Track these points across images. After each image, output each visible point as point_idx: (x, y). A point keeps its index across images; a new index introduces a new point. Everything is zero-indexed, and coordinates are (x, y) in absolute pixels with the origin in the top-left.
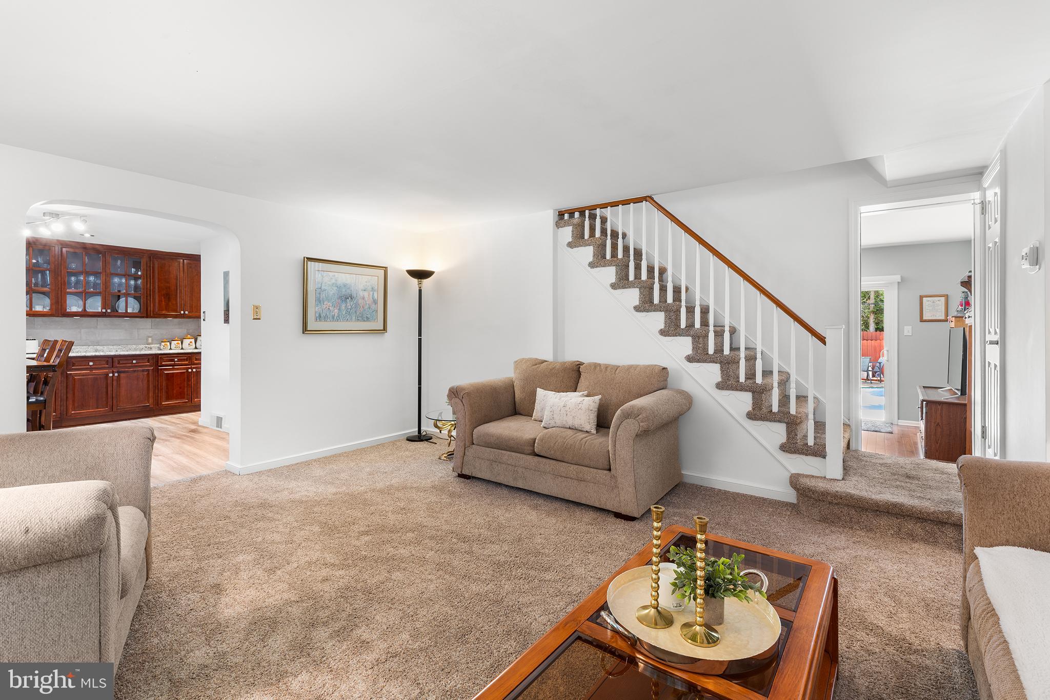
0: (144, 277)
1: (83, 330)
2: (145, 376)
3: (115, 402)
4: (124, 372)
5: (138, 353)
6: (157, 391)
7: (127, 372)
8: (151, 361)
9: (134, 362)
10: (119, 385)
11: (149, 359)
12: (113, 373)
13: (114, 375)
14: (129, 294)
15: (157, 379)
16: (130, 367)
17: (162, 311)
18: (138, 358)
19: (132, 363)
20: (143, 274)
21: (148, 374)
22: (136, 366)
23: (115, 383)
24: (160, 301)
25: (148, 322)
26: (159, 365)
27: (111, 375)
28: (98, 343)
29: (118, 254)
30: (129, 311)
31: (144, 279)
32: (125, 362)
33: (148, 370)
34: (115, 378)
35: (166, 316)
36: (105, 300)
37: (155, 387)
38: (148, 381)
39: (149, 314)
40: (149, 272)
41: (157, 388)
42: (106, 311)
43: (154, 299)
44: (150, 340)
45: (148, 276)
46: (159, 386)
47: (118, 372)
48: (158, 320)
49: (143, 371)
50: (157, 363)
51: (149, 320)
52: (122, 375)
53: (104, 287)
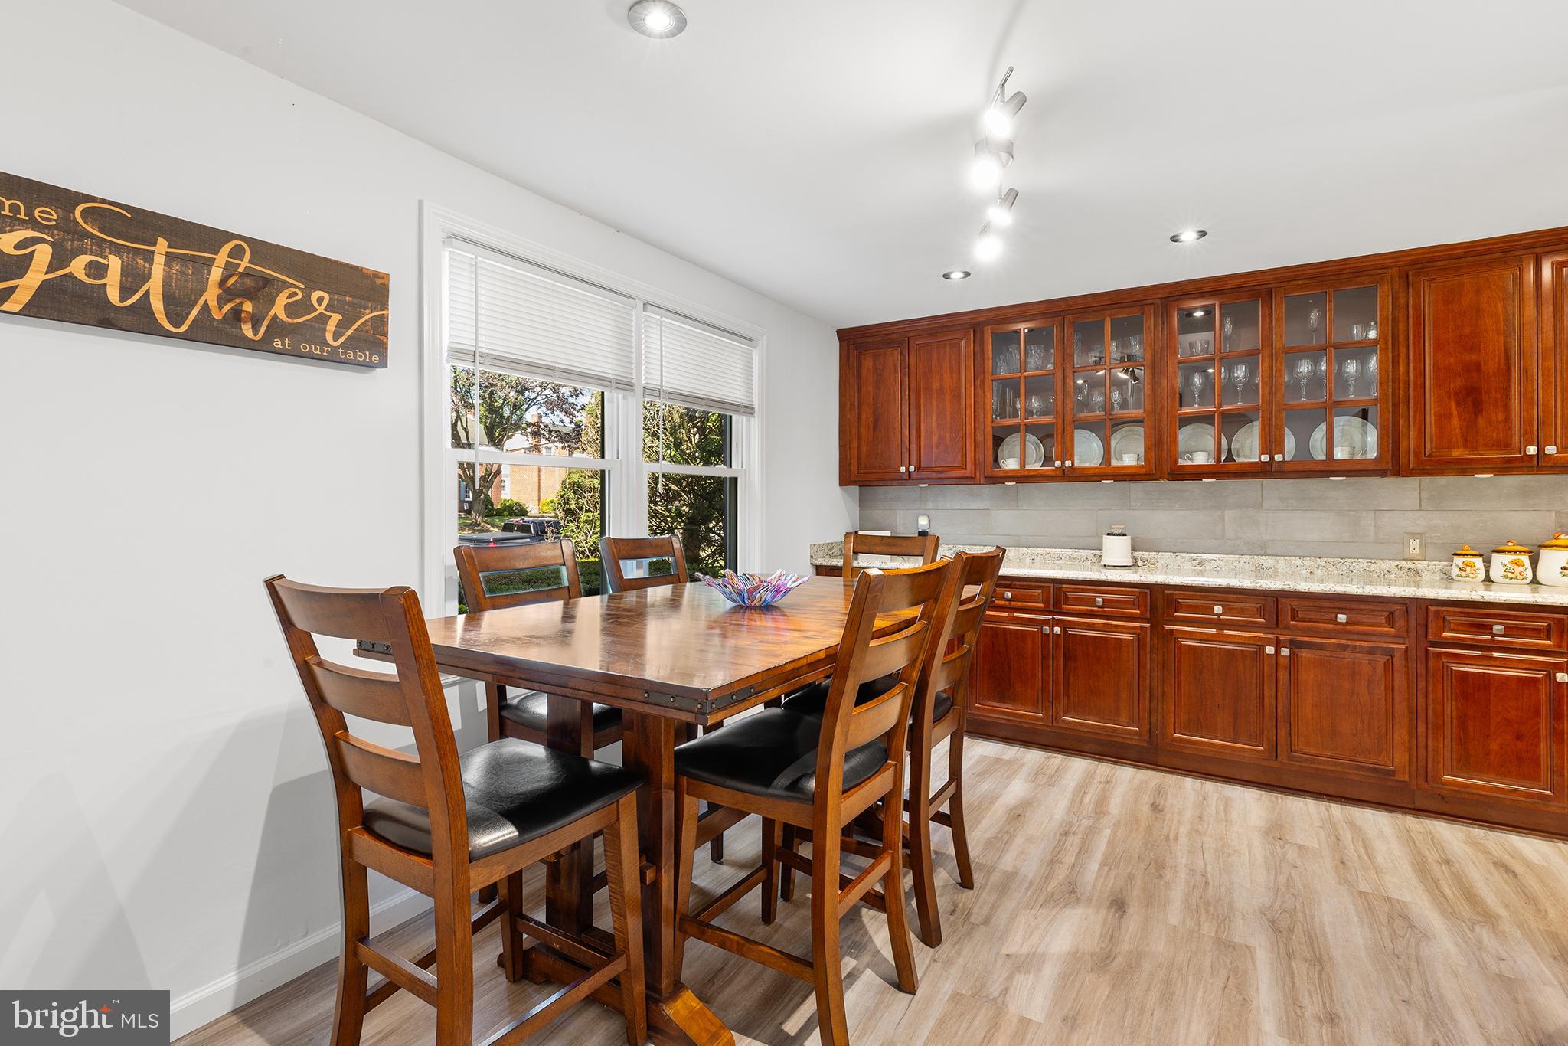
0: (1386, 343)
1: (1229, 514)
2: (1380, 669)
3: (1282, 733)
4: (1310, 646)
5: (1352, 589)
6: (1422, 728)
7: (1321, 647)
8: (1400, 622)
9: (1342, 618)
10: (1294, 683)
11: (1392, 613)
12: (1278, 645)
13: (1277, 651)
14: (1337, 404)
15: (1422, 684)
16: (1328, 634)
17: (1450, 448)
18: (1354, 606)
19: (1335, 622)
20: (1382, 335)
21: (1389, 666)
22: (1349, 632)
23: (1283, 676)
24: (1442, 418)
25: (1406, 490)
26: (1431, 637)
27: (1270, 650)
28: (1263, 549)
29: (1304, 287)
30: (1340, 454)
31: (1384, 350)
32: (1313, 616)
33: (1390, 653)
34: (1281, 661)
35: (1464, 468)
36: (1270, 426)
37: (1413, 712)
38: (1390, 689)
39: (1403, 461)
40: (1402, 326)
41: (1422, 718)
42: (1272, 458)
43: (1421, 410)
44: (1415, 546)
45: (1401, 338)
46: (1430, 712)
47: (1293, 645)
48: (1442, 481)
49: (1371, 651)
50: (1421, 631)
51: (1412, 483)
52: (1305, 654)
53: (1267, 390)
